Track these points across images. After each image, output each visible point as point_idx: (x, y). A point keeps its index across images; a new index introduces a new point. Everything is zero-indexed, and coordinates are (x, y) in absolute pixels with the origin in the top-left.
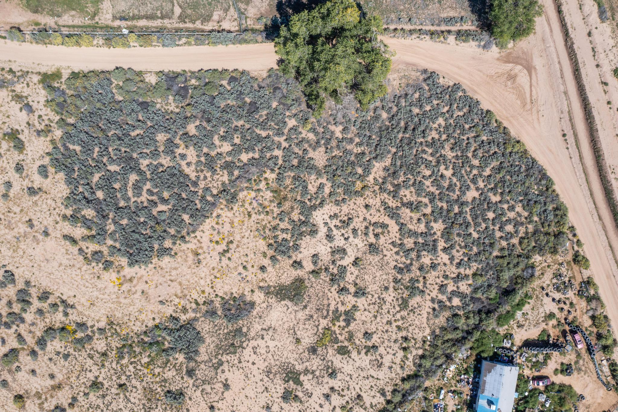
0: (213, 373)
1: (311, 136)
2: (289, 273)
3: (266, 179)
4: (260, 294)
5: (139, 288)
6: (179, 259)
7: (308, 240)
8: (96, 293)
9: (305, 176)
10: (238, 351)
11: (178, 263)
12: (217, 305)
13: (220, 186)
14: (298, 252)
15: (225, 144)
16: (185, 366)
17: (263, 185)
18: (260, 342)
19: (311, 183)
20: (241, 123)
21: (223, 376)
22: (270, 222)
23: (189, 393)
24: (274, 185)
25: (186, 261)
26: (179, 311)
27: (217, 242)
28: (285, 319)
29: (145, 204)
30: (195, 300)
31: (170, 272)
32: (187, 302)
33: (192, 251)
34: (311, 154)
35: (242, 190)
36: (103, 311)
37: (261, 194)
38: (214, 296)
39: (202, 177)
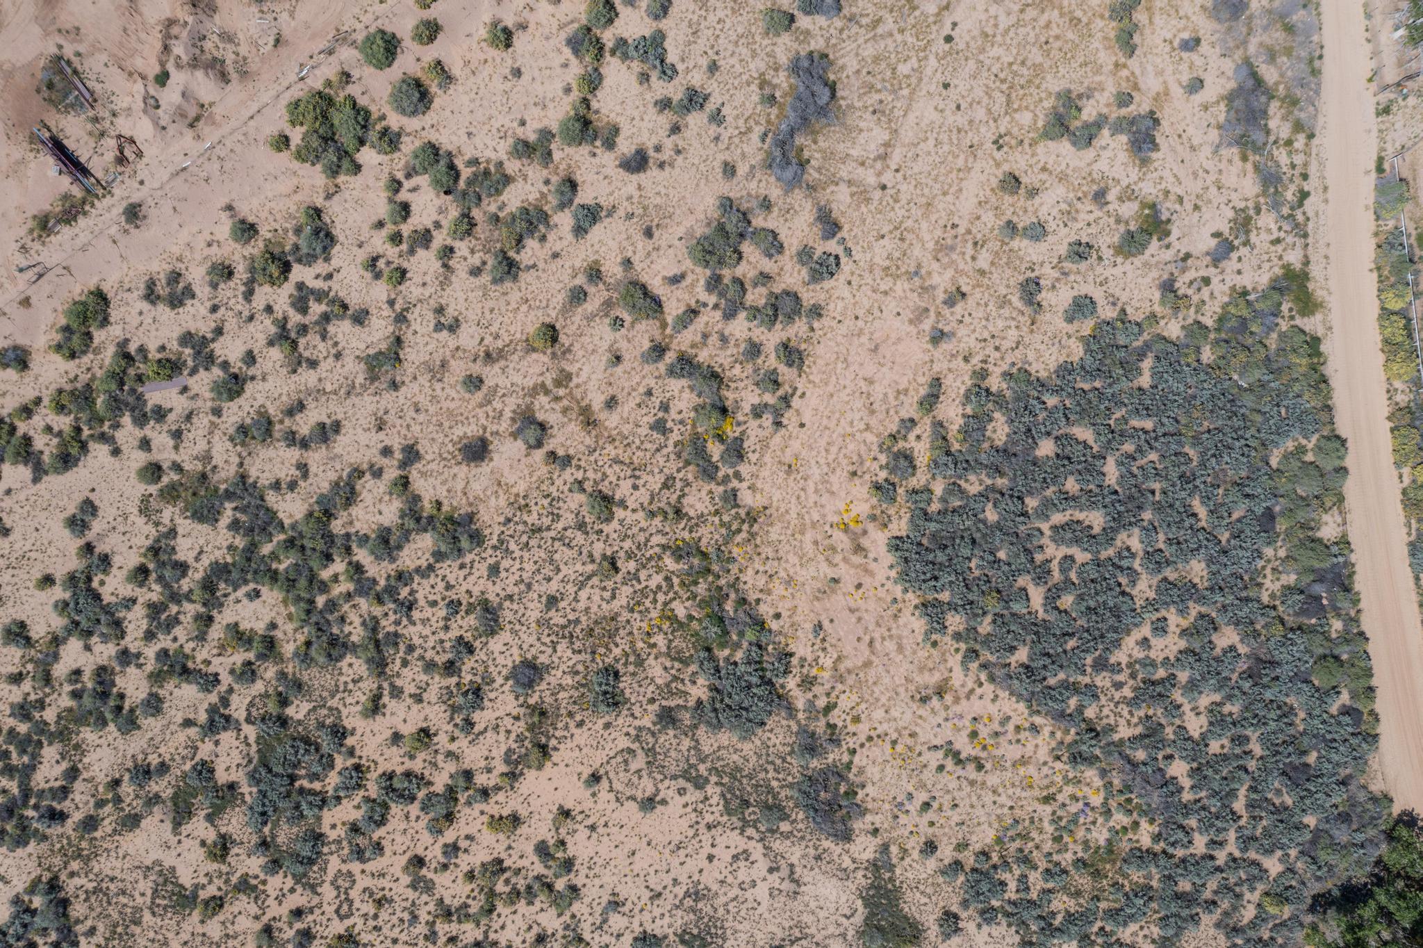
0: (673, 769)
1: (1249, 913)
2: (929, 908)
3: (1136, 824)
4: (871, 849)
5: (843, 571)
6: (922, 654)
7: (1009, 940)
8: (816, 473)
9: (1156, 912)
10: (734, 819)
11: (915, 652)
12: (831, 757)
13: (1105, 721)
14: (979, 920)
15: (1203, 720)
16: (681, 702)
17: (1120, 819)
18: (762, 865)
19: (1142, 928)
20: (1258, 750)
21: (670, 793)
22: (1037, 847)
23: (620, 721)
24: (1125, 846)
25: (921, 669)
26: (805, 671)
27: (974, 734)
28: (822, 914)
29: (1039, 557)
30: (835, 705)
31: (891, 637)
32: (828, 686)
33: (946, 680)
34: (1207, 919)
35: (1103, 773)
36: (777, 496)
37: (1100, 820)
38: (851, 745)
39: (1120, 678)
